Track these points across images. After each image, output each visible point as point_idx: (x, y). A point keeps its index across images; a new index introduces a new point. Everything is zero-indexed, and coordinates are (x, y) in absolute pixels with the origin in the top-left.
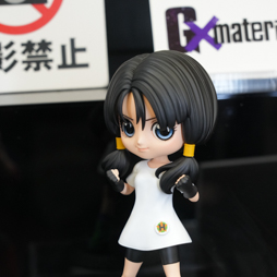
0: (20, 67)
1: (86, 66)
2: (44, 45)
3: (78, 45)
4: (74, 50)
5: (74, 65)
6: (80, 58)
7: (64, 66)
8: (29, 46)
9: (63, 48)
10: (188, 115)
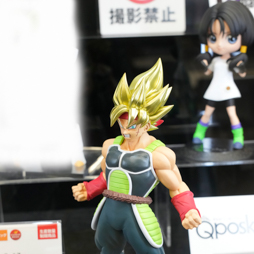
0: (143, 21)
1: (174, 21)
2: (155, 10)
3: (171, 10)
4: (169, 13)
5: (169, 20)
6: (172, 17)
7: (164, 21)
8: (147, 10)
9: (164, 12)
10: (246, 30)
